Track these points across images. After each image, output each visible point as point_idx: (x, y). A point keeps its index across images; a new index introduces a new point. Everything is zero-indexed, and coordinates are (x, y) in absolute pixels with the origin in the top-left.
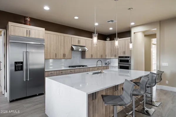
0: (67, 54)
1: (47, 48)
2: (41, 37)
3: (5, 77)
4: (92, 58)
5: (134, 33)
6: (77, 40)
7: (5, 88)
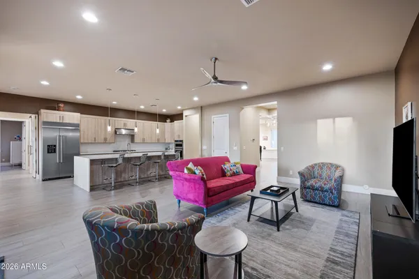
0: (108, 137)
1: (84, 132)
2: (76, 122)
3: (37, 162)
4: (144, 142)
5: (186, 116)
6: (123, 123)
7: (37, 172)
